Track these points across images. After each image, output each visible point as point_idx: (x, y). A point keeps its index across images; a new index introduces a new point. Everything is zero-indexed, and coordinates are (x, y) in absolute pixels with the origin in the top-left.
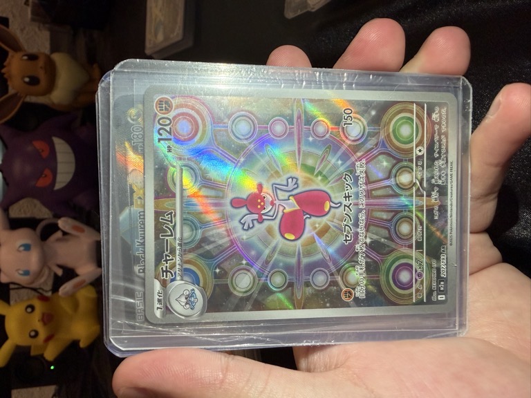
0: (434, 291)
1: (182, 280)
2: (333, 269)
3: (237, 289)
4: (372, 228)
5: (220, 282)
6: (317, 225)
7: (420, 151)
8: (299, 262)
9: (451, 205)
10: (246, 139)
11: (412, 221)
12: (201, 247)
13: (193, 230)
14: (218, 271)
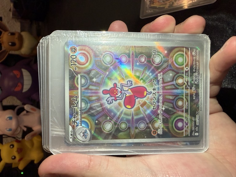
0: (193, 131)
1: (81, 126)
2: (148, 122)
3: (106, 130)
4: (165, 103)
5: (98, 127)
6: (141, 102)
7: (187, 69)
8: (133, 118)
9: (201, 93)
10: (109, 64)
11: (183, 100)
12: (89, 111)
13: (86, 104)
14: (97, 122)
